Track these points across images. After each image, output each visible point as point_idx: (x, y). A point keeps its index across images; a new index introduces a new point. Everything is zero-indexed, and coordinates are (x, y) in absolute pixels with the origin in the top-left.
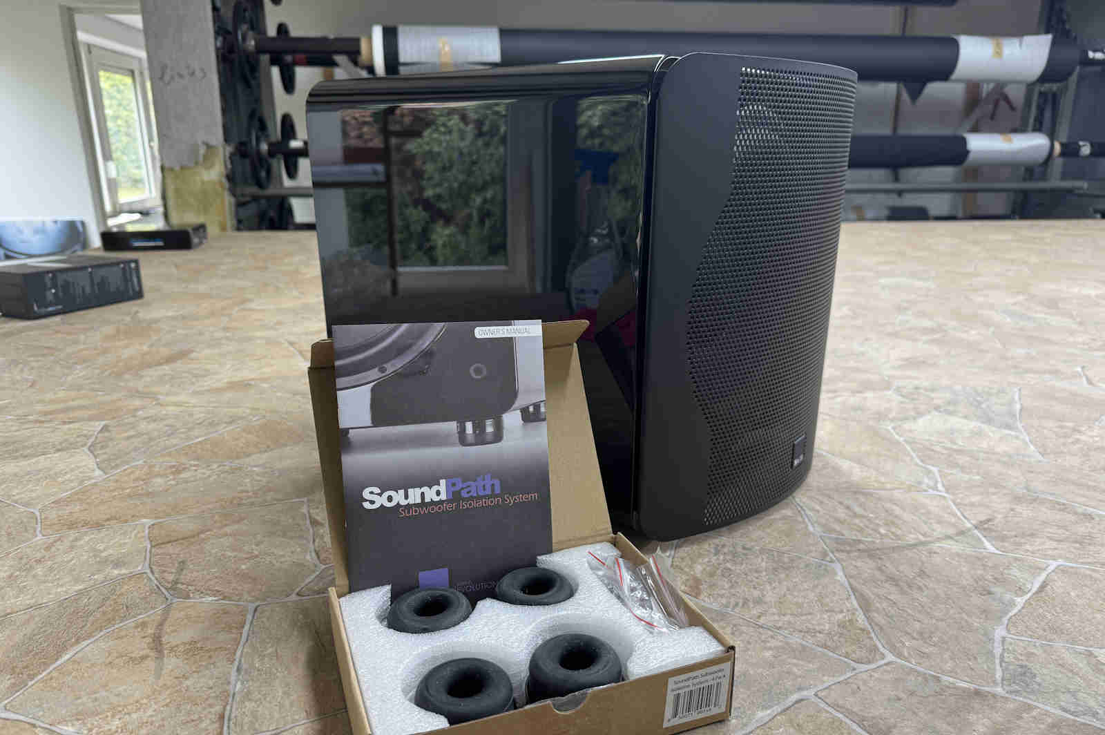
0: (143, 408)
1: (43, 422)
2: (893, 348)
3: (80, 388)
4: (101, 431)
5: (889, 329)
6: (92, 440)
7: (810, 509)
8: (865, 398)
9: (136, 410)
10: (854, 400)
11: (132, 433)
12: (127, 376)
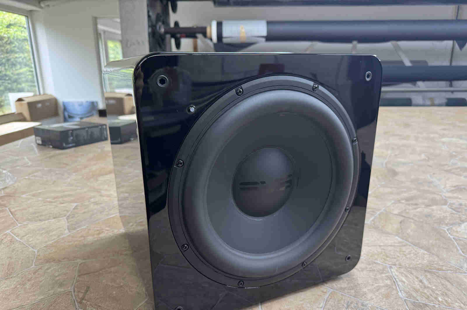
0: (94, 197)
1: (52, 202)
2: (448, 179)
3: (71, 185)
4: (74, 209)
5: (446, 168)
6: (69, 213)
7: (400, 281)
8: (433, 210)
9: (91, 198)
10: (427, 210)
11: (86, 210)
12: (92, 180)
